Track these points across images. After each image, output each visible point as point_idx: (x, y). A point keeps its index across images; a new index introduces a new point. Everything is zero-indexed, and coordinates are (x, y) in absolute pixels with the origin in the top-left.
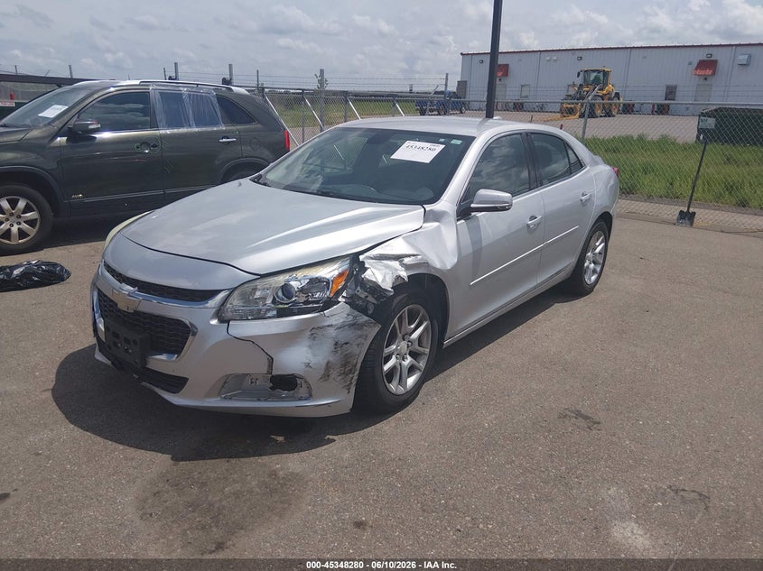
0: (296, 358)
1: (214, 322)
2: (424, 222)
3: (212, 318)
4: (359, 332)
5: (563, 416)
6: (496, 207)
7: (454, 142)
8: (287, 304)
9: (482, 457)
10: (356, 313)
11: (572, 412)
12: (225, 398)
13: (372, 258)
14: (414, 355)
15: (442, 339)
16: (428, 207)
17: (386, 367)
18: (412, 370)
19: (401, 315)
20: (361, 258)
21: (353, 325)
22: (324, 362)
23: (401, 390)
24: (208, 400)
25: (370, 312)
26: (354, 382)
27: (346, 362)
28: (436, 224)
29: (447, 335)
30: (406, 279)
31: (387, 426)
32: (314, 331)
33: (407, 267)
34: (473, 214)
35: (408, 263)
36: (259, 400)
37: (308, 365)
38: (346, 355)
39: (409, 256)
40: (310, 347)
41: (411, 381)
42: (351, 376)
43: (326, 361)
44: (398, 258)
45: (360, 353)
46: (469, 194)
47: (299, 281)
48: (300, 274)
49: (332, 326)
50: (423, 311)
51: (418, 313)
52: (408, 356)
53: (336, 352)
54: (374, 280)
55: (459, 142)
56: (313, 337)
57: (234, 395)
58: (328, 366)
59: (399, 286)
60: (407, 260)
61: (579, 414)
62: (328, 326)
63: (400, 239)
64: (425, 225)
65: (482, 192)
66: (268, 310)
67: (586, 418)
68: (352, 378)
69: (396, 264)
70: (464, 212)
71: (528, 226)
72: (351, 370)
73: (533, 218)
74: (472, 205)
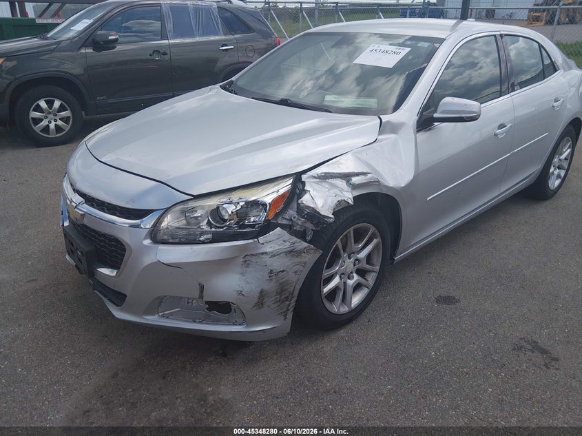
0: (228, 285)
1: (147, 242)
2: (379, 134)
3: (145, 238)
4: (297, 260)
5: (518, 348)
6: (463, 117)
7: (421, 44)
8: (222, 228)
9: (424, 397)
10: (295, 239)
11: (529, 344)
12: (163, 316)
13: (315, 177)
14: (361, 272)
15: (393, 254)
16: (385, 118)
17: (326, 289)
18: (357, 287)
19: (346, 236)
20: (304, 177)
21: (290, 252)
22: (257, 291)
23: (344, 309)
24: (147, 317)
25: (308, 238)
26: (291, 309)
27: (282, 289)
28: (392, 136)
29: (399, 250)
30: (351, 202)
31: (329, 345)
32: (247, 259)
33: (355, 187)
34: (436, 124)
35: (357, 183)
36: (195, 322)
37: (240, 293)
38: (281, 284)
39: (357, 174)
40: (243, 274)
41: (356, 300)
42: (287, 303)
43: (259, 290)
44: (346, 177)
45: (296, 280)
46: (432, 102)
47: (234, 204)
48: (235, 196)
49: (266, 253)
50: (372, 229)
51: (367, 231)
52: (355, 275)
53: (271, 280)
54: (312, 206)
55: (426, 45)
56: (246, 263)
57: (171, 314)
58: (262, 294)
59: (342, 210)
60: (355, 180)
61: (536, 347)
62: (263, 253)
63: (349, 156)
64: (380, 137)
65: (447, 99)
66: (202, 233)
67: (543, 352)
68: (289, 305)
69: (341, 183)
70: (425, 122)
71: (496, 135)
72: (287, 297)
73: (502, 126)
74: (435, 115)
